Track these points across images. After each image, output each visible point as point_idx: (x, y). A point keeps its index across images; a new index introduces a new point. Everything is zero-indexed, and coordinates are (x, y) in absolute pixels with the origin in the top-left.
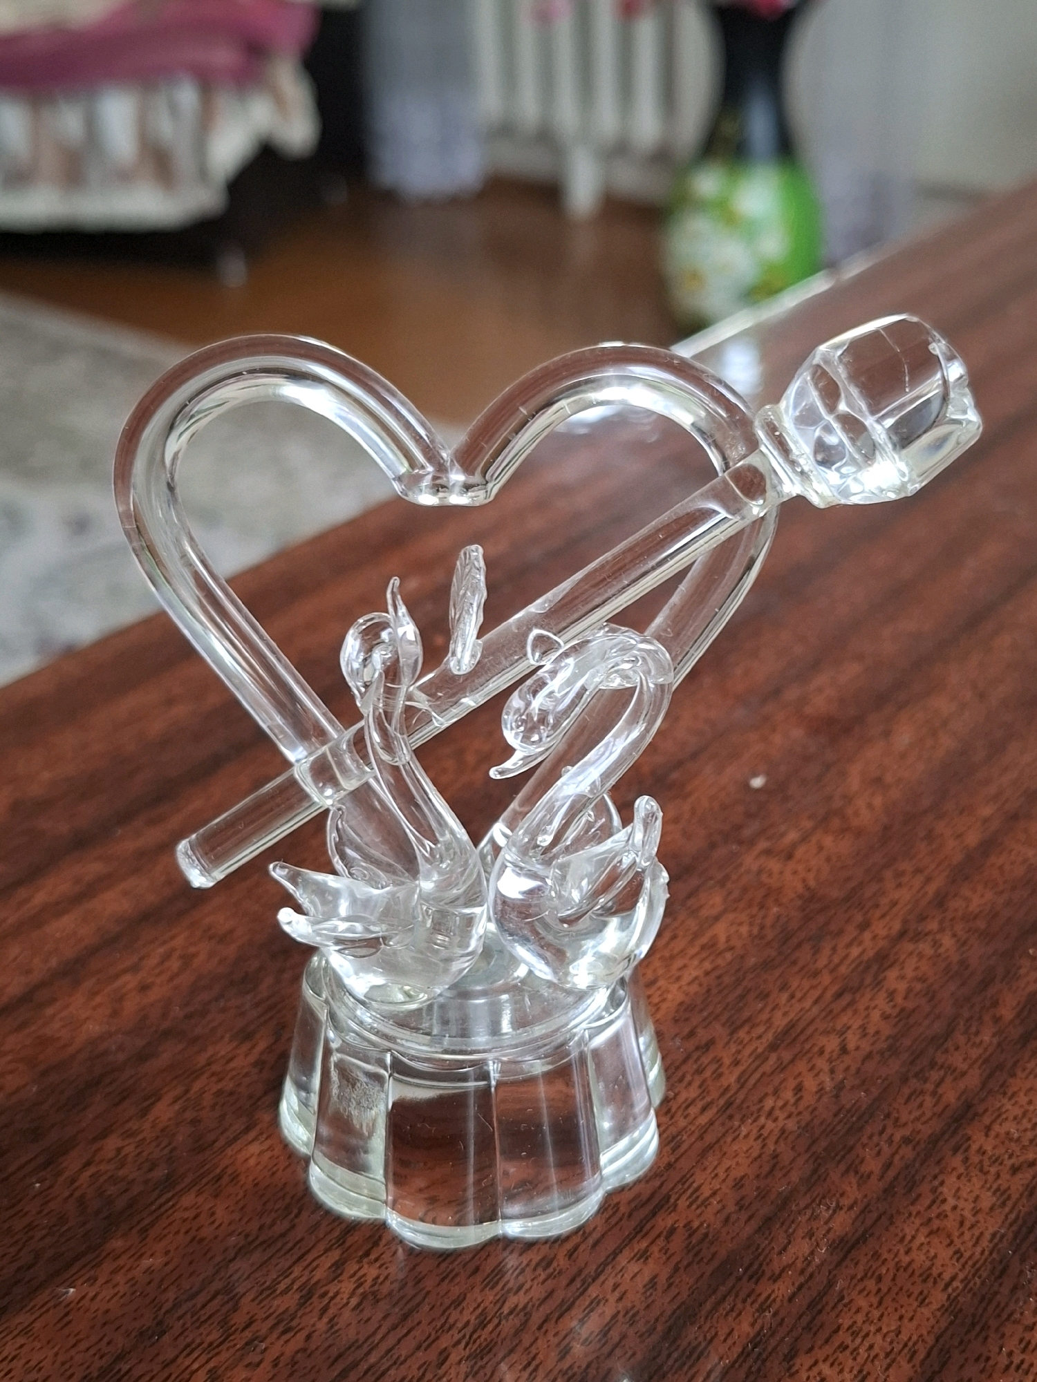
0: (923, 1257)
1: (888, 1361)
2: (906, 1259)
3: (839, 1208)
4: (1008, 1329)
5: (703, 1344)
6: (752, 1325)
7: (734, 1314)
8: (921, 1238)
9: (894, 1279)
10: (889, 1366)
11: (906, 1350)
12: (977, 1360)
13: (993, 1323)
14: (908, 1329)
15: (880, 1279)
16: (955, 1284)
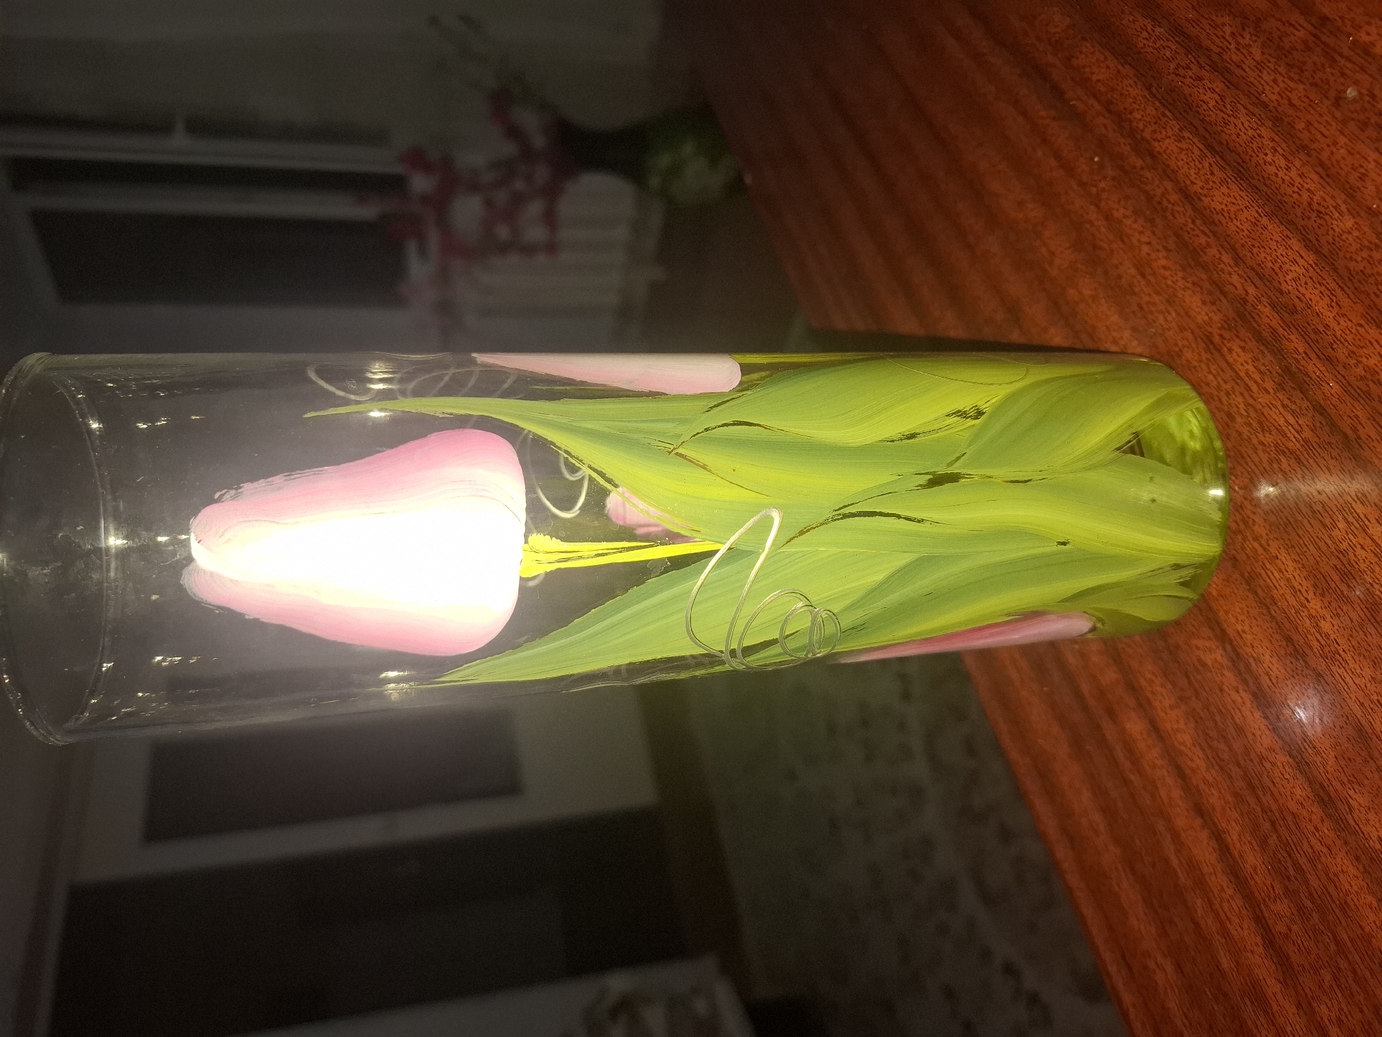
0: (1246, 224)
1: (1289, 248)
2: (1246, 232)
3: (1220, 259)
4: (1282, 191)
5: (1272, 330)
6: (1266, 307)
7: (1261, 314)
8: (1238, 224)
9: (1254, 240)
10: (1291, 248)
11: (1286, 240)
12: (1294, 208)
13: (1279, 197)
14: (1276, 237)
15: (1253, 246)
16: (1260, 212)
